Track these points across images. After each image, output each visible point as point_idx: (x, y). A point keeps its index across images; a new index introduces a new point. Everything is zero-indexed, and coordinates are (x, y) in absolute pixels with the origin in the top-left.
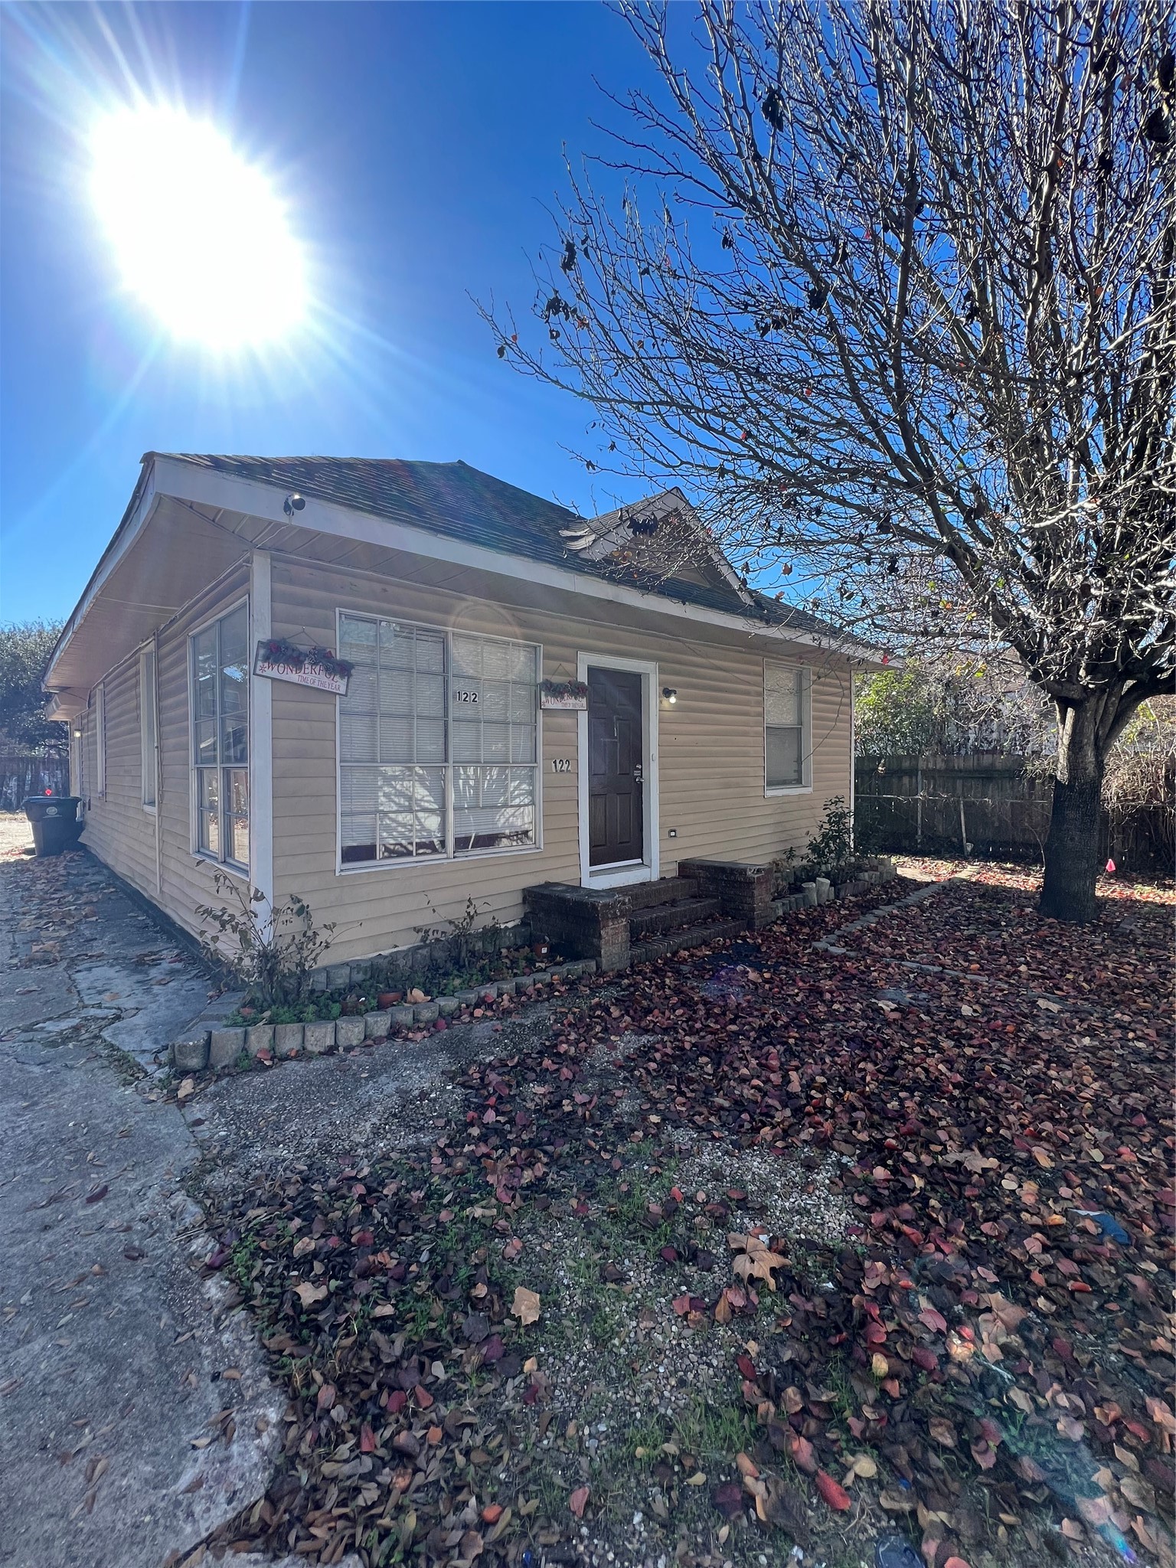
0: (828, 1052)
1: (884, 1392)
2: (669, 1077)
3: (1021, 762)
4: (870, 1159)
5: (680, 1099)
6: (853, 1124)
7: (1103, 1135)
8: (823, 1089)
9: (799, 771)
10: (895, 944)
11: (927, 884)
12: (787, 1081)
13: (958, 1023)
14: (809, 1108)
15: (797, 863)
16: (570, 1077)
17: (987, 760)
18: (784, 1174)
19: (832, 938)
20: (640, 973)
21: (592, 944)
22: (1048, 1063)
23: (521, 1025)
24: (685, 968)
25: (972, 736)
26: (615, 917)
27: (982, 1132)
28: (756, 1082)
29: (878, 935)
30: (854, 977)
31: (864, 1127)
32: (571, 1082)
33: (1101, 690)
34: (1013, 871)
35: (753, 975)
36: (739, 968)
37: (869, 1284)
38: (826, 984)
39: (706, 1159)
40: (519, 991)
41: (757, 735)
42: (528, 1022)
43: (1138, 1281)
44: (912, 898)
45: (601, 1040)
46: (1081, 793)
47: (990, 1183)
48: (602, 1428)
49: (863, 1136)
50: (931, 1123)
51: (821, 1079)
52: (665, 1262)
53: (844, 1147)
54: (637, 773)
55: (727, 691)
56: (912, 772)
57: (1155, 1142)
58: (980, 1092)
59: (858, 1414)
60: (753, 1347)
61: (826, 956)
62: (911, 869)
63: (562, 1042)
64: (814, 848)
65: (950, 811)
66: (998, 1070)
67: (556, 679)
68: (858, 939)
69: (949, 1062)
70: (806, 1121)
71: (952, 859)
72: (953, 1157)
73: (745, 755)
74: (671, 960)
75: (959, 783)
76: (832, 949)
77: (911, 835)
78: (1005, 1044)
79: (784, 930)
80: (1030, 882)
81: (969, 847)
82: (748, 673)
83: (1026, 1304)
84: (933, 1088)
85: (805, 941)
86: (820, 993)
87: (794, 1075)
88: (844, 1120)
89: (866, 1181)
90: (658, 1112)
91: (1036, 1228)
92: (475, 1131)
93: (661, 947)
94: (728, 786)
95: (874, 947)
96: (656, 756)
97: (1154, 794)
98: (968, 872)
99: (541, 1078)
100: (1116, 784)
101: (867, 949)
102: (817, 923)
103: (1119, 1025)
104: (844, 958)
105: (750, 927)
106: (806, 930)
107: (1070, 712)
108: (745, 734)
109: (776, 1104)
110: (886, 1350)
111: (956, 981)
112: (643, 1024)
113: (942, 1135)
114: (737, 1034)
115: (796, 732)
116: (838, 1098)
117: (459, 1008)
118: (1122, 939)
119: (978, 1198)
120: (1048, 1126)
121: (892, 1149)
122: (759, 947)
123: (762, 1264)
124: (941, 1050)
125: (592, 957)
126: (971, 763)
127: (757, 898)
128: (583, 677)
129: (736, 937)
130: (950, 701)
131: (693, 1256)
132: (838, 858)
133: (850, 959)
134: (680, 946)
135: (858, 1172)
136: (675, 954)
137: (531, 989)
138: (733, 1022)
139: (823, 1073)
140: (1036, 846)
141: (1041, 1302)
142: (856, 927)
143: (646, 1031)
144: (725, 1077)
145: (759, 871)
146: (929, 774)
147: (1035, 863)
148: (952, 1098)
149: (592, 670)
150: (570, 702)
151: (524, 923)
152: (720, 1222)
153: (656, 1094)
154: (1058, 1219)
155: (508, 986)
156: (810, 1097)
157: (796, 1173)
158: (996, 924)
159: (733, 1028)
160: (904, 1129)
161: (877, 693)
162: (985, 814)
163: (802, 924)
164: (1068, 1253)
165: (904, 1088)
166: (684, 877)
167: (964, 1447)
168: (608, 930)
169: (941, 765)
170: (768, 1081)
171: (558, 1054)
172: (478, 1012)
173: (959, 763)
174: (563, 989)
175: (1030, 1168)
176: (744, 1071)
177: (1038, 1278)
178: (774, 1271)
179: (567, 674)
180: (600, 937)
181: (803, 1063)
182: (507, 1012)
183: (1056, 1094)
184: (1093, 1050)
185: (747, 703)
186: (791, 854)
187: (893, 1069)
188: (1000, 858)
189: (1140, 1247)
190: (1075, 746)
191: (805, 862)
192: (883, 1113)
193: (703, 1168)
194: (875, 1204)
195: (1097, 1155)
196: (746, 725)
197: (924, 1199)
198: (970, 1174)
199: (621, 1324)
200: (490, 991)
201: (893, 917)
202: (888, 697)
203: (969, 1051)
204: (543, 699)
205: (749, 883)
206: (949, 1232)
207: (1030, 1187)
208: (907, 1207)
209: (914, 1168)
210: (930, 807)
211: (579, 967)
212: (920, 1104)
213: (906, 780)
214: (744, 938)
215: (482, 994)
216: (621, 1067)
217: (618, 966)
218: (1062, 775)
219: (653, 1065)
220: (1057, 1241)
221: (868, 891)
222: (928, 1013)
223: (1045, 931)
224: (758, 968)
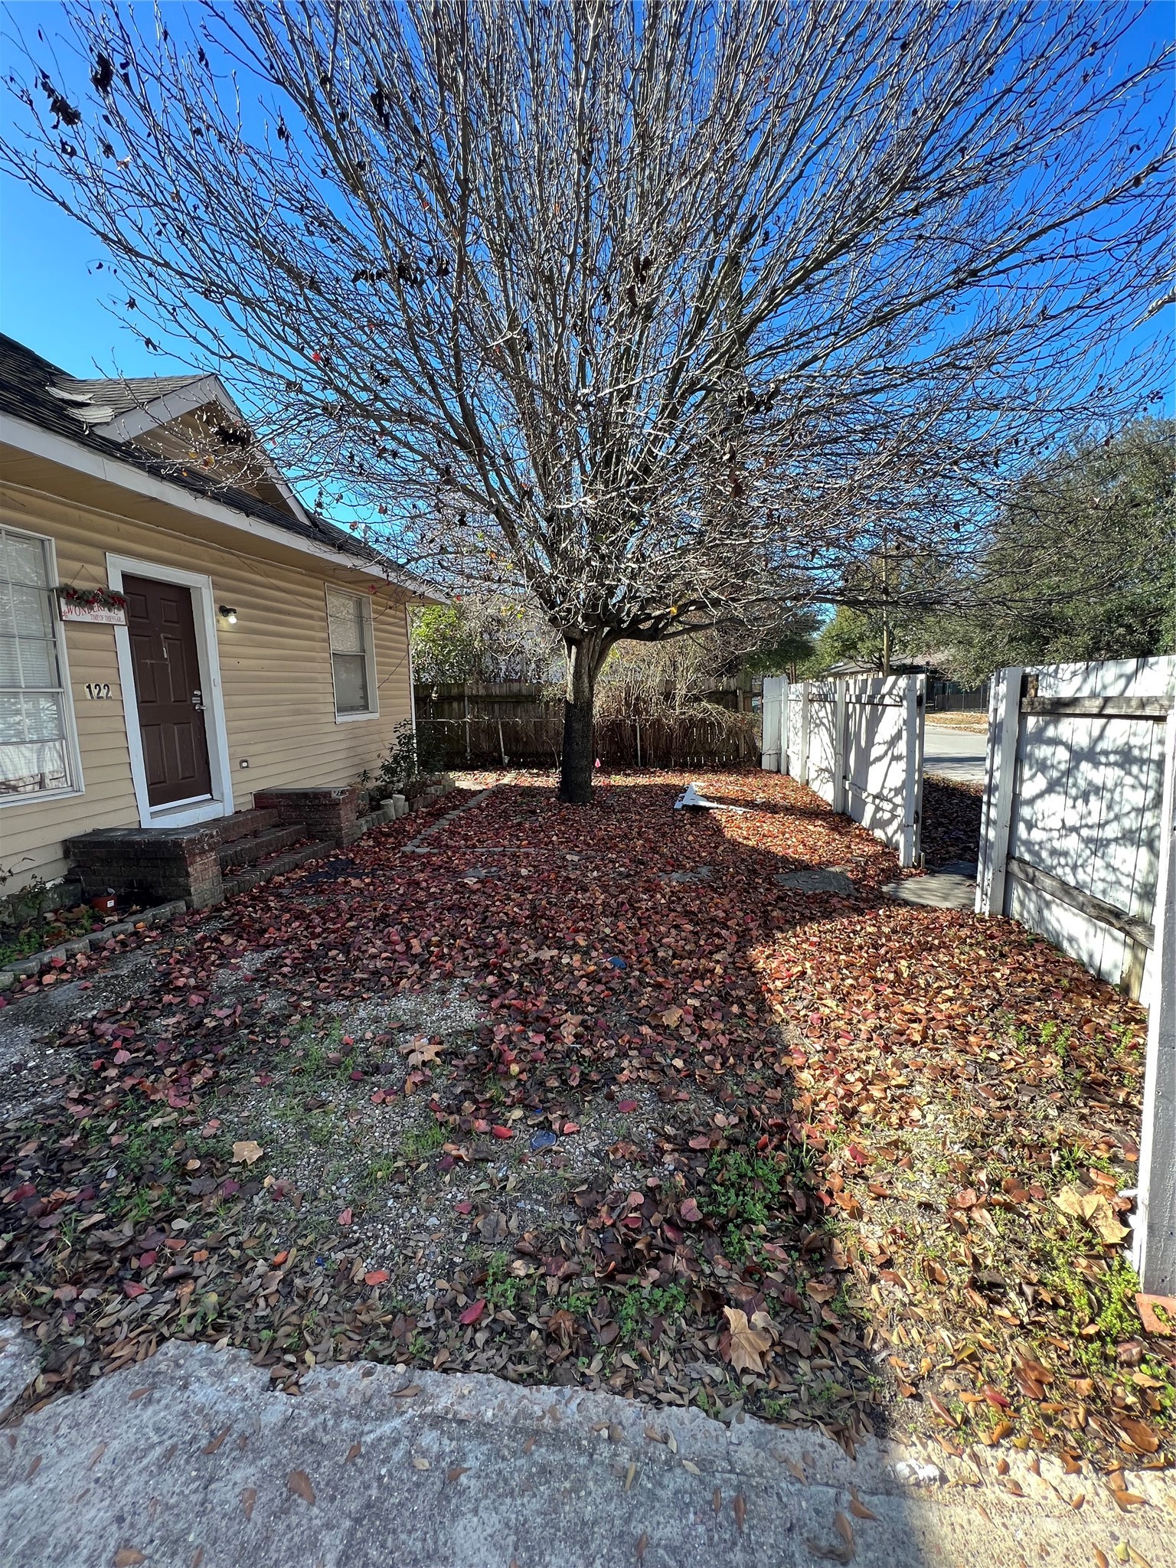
0: (436, 920)
1: (519, 1080)
2: (305, 973)
3: (539, 687)
4: (482, 974)
5: (322, 985)
6: (466, 959)
7: (608, 920)
8: (439, 945)
9: (365, 697)
10: (466, 838)
11: (480, 792)
12: (409, 946)
13: (520, 881)
14: (433, 958)
15: (371, 784)
16: (202, 1000)
17: (515, 687)
18: (426, 1002)
19: (416, 842)
20: (238, 903)
21: (177, 885)
22: (576, 892)
23: (116, 977)
24: (285, 892)
25: (504, 668)
26: (203, 852)
27: (547, 937)
28: (384, 955)
29: (452, 834)
30: (441, 867)
31: (474, 958)
32: (204, 1005)
33: (591, 633)
34: (538, 775)
35: (355, 883)
36: (340, 880)
37: (498, 1038)
38: (420, 877)
39: (362, 1014)
40: (96, 947)
41: (324, 661)
42: (124, 972)
43: (632, 981)
44: (472, 803)
45: (220, 966)
46: (581, 710)
47: (555, 963)
48: (346, 1180)
49: (475, 963)
50: (516, 942)
51: (435, 939)
52: (355, 1082)
53: (463, 973)
54: (195, 700)
55: (289, 613)
56: (460, 698)
57: (634, 915)
58: (541, 917)
59: (508, 1095)
60: (436, 1096)
61: (414, 856)
62: (466, 781)
63: (177, 978)
64: (387, 769)
65: (490, 732)
66: (549, 903)
67: (80, 585)
68: (438, 839)
69: (520, 906)
70: (432, 967)
71: (495, 770)
72: (532, 957)
73: (313, 681)
74: (267, 887)
75: (496, 707)
76: (418, 850)
77: (461, 753)
78: (550, 887)
79: (371, 843)
80: (551, 780)
81: (506, 759)
82: (310, 596)
83: (583, 1013)
84: (514, 923)
85: (393, 849)
86: (418, 883)
87: (414, 942)
88: (460, 958)
89: (483, 987)
90: (306, 999)
91: (582, 976)
92: (112, 1073)
93: (255, 878)
94: (298, 713)
95: (451, 843)
96: (219, 680)
97: (619, 711)
98: (509, 778)
99: (168, 1010)
100: (599, 702)
101: (446, 845)
102: (399, 833)
103: (612, 861)
104: (429, 855)
105: (339, 845)
106: (391, 840)
107: (574, 649)
108: (312, 660)
109: (407, 963)
110: (516, 1061)
111: (514, 855)
112: (262, 942)
113: (524, 947)
114: (357, 928)
115: (360, 659)
116: (450, 947)
117: (17, 979)
118: (607, 810)
119: (550, 973)
120: (581, 924)
121: (495, 965)
122: (352, 861)
123: (430, 1053)
124: (513, 900)
125: (179, 898)
126: (505, 690)
127: (343, 818)
128: (116, 585)
129: (328, 857)
130: (486, 636)
131: (377, 1069)
132: (409, 776)
133: (435, 855)
134: (273, 873)
135: (477, 984)
136: (268, 881)
137: (111, 943)
138: (350, 920)
139: (436, 934)
140: (552, 755)
141: (590, 1009)
142: (434, 830)
143: (267, 947)
144: (358, 959)
145: (342, 792)
146: (474, 700)
147: (551, 767)
148: (526, 925)
149: (127, 578)
150: (101, 614)
151: (68, 880)
152: (390, 1043)
153: (298, 988)
154: (592, 968)
155: (80, 945)
156: (431, 953)
157: (434, 999)
158: (533, 812)
159: (351, 924)
160: (500, 951)
161: (428, 625)
162: (517, 732)
163: (387, 835)
164: (599, 982)
165: (494, 928)
166: (262, 808)
167: (564, 1082)
168: (196, 866)
169: (482, 692)
170: (394, 952)
171: (178, 988)
172: (48, 979)
173: (496, 690)
174: (154, 934)
175: (575, 948)
176: (374, 950)
177: (586, 999)
178: (437, 1054)
179: (94, 579)
180: (188, 875)
181: (419, 933)
182: (88, 972)
183: (583, 906)
184: (599, 879)
185: (311, 628)
186: (365, 776)
187: (484, 920)
188: (528, 766)
189: (631, 967)
190: (577, 675)
191: (379, 783)
192: (485, 947)
193: (362, 1021)
194: (493, 996)
195: (607, 931)
196: (312, 650)
197: (521, 984)
198: (543, 962)
199: (335, 1126)
200: (59, 955)
201: (460, 818)
202: (437, 630)
203: (530, 897)
204: (64, 608)
205: (335, 804)
206: (537, 995)
207: (577, 957)
208: (512, 991)
209: (509, 971)
210: (476, 728)
211: (166, 910)
212: (507, 934)
213: (455, 705)
214: (336, 856)
215: (46, 960)
216: (253, 980)
217: (211, 902)
218: (570, 697)
219: (285, 970)
220: (593, 979)
221: (435, 802)
222: (500, 879)
223: (564, 812)
224: (358, 876)
